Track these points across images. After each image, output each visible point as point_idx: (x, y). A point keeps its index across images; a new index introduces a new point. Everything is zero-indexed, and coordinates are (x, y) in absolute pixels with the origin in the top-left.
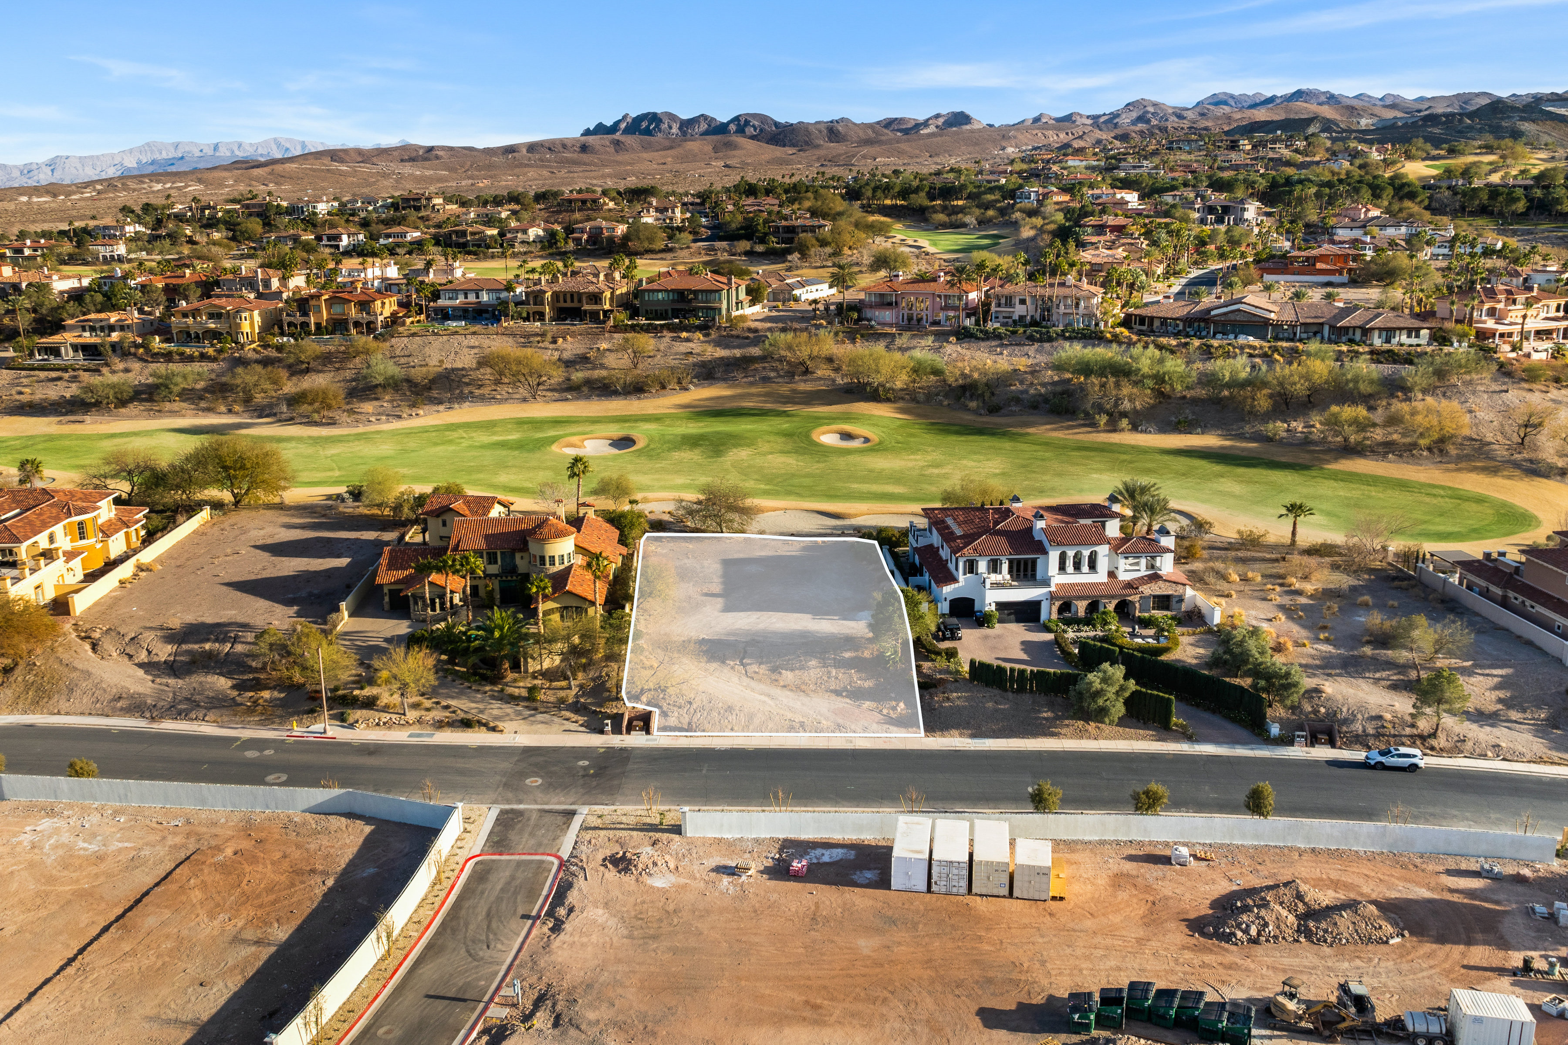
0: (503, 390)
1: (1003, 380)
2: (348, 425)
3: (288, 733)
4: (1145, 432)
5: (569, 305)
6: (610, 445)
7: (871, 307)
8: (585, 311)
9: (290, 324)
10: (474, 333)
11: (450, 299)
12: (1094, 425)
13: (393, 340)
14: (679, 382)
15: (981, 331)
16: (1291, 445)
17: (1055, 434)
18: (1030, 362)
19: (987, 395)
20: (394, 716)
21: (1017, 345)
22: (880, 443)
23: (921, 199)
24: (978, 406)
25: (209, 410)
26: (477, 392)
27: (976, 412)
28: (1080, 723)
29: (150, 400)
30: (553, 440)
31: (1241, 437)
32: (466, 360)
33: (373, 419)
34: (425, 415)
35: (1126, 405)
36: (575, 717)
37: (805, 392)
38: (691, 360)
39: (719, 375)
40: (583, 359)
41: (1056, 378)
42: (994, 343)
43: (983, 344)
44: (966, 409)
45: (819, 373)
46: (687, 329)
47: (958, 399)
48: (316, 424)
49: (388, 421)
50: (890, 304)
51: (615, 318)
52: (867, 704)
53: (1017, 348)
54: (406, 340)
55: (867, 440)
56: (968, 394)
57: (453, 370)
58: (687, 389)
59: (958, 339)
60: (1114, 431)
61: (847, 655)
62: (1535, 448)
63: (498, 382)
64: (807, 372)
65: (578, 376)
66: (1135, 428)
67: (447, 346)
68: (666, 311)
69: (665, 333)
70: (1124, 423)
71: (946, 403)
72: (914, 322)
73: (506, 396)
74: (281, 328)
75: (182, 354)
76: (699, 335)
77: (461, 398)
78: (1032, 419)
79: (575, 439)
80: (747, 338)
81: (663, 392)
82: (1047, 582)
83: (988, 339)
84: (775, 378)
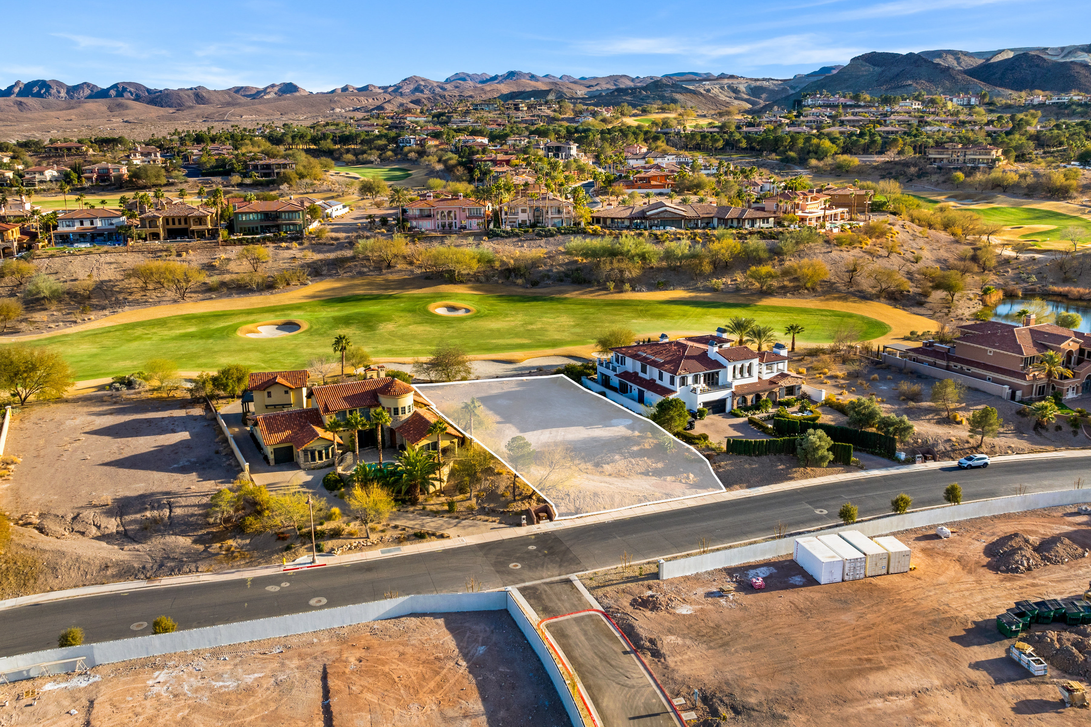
0: (152, 295)
1: (535, 263)
2: (31, 332)
3: (282, 568)
4: (640, 291)
5: (177, 226)
6: (279, 329)
7: (415, 218)
8: (193, 231)
10: (106, 252)
11: (69, 226)
12: (606, 289)
13: (34, 261)
14: (298, 280)
15: (504, 232)
16: (729, 292)
17: (585, 297)
18: (545, 251)
19: (527, 274)
20: (361, 540)
21: (531, 240)
22: (479, 312)
23: (328, 144)
24: (523, 282)
26: (130, 298)
27: (523, 286)
28: (802, 469)
30: (234, 328)
31: (697, 290)
32: (108, 274)
33: (51, 325)
34: (96, 319)
35: (627, 274)
36: (491, 519)
37: (397, 281)
38: (297, 263)
39: (324, 272)
40: (211, 267)
41: (566, 261)
42: (515, 240)
43: (507, 240)
44: (516, 284)
45: (399, 267)
46: (282, 240)
47: (507, 278)
49: (66, 326)
50: (429, 216)
51: (222, 235)
52: (669, 478)
53: (532, 242)
54: (47, 261)
55: (468, 311)
56: (513, 274)
57: (102, 282)
58: (306, 284)
59: (489, 238)
60: (621, 291)
61: (635, 448)
62: (858, 284)
63: (145, 289)
64: (389, 266)
65: (214, 279)
66: (633, 290)
67: (87, 264)
68: (257, 228)
69: (268, 244)
70: (627, 286)
71: (500, 281)
72: (447, 227)
73: (157, 299)
76: (295, 244)
77: (120, 304)
78: (563, 288)
79: (250, 326)
80: (332, 244)
81: (288, 288)
82: (728, 386)
83: (509, 237)
84: (369, 272)
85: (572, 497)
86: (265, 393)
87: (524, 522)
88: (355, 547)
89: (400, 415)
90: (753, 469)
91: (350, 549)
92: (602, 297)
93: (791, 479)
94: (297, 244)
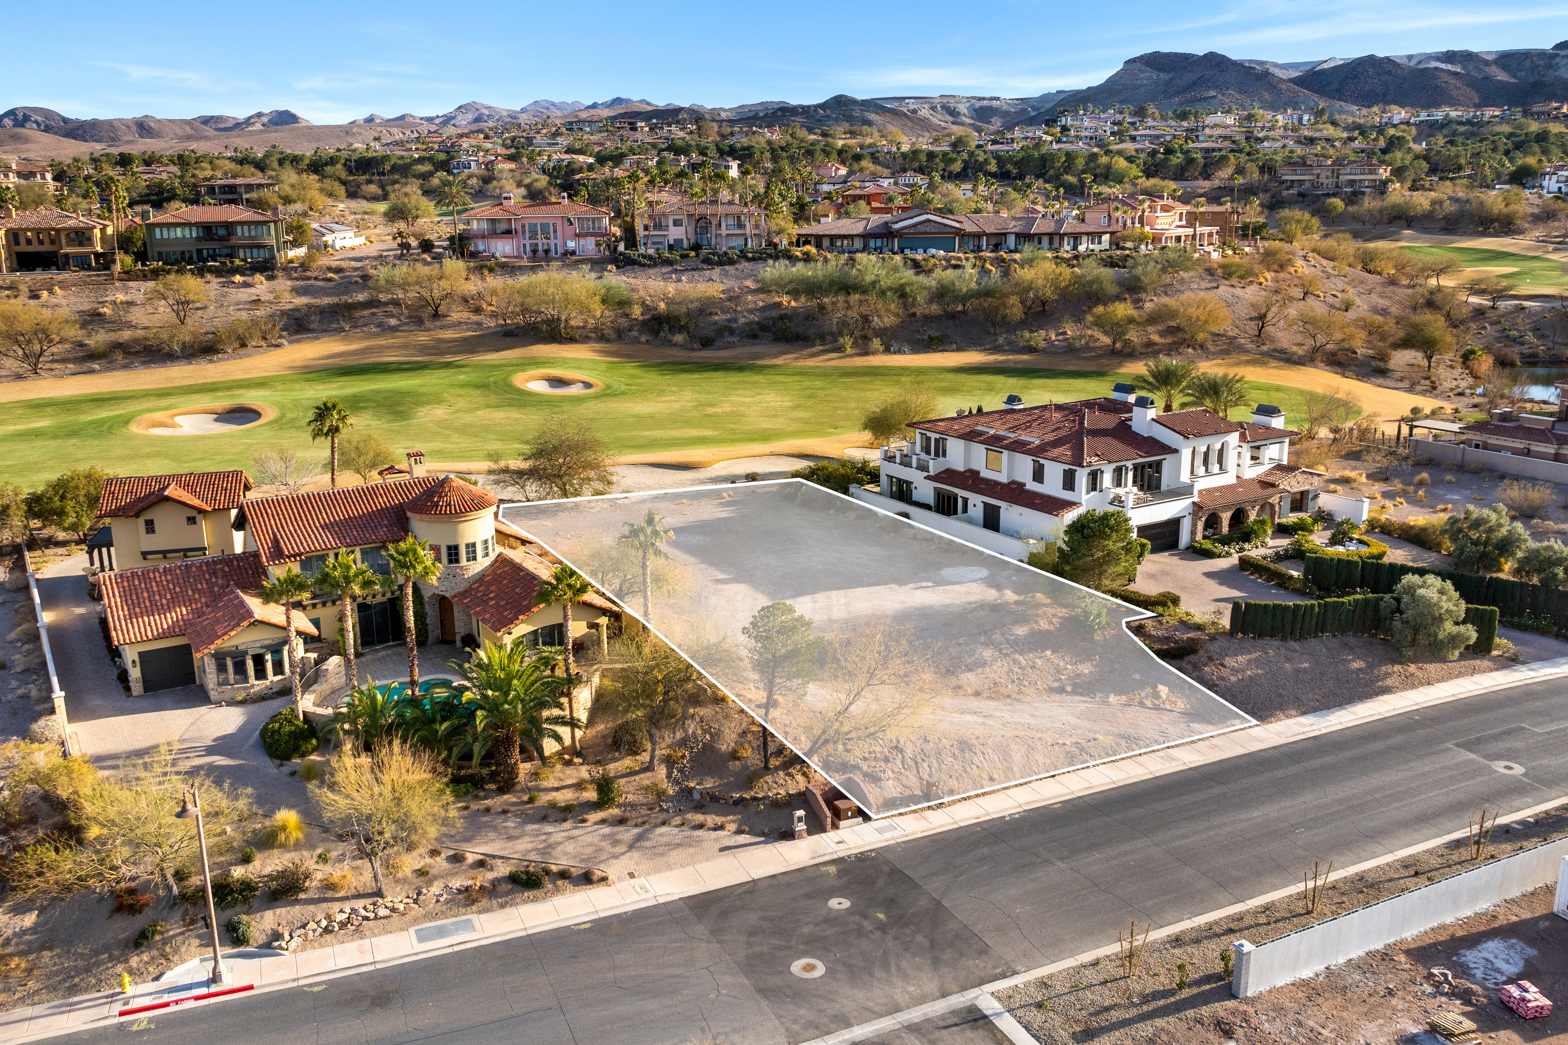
1: (705, 308)
3: (118, 1007)
4: (899, 352)
5: (35, 248)
6: (216, 420)
7: (483, 237)
8: (67, 255)
12: (840, 349)
15: (644, 257)
16: (1057, 353)
17: (801, 363)
18: (721, 287)
19: (692, 327)
20: (359, 904)
21: (693, 270)
22: (609, 387)
24: (686, 340)
27: (687, 347)
30: (126, 421)
35: (875, 322)
36: (711, 819)
37: (453, 340)
38: (263, 310)
39: (317, 326)
40: (96, 317)
41: (761, 304)
42: (665, 270)
43: (652, 271)
44: (672, 344)
45: (455, 316)
46: (237, 272)
47: (656, 333)
50: (508, 232)
51: (122, 261)
52: (1112, 699)
53: (696, 273)
55: (587, 385)
56: (666, 326)
58: (278, 346)
59: (618, 267)
60: (866, 354)
61: (1021, 631)
62: (1273, 340)
64: (436, 315)
65: (99, 338)
66: (887, 350)
68: (190, 253)
69: (209, 276)
70: (876, 343)
71: (643, 339)
72: (541, 252)
76: (259, 277)
78: (759, 349)
79: (158, 416)
80: (330, 280)
81: (243, 351)
82: (1185, 491)
83: (655, 265)
84: (399, 326)
85: (909, 753)
86: (141, 522)
87: (801, 827)
88: (343, 925)
89: (464, 562)
90: (1297, 671)
91: (327, 931)
92: (832, 361)
93: (1387, 690)
94: (263, 279)
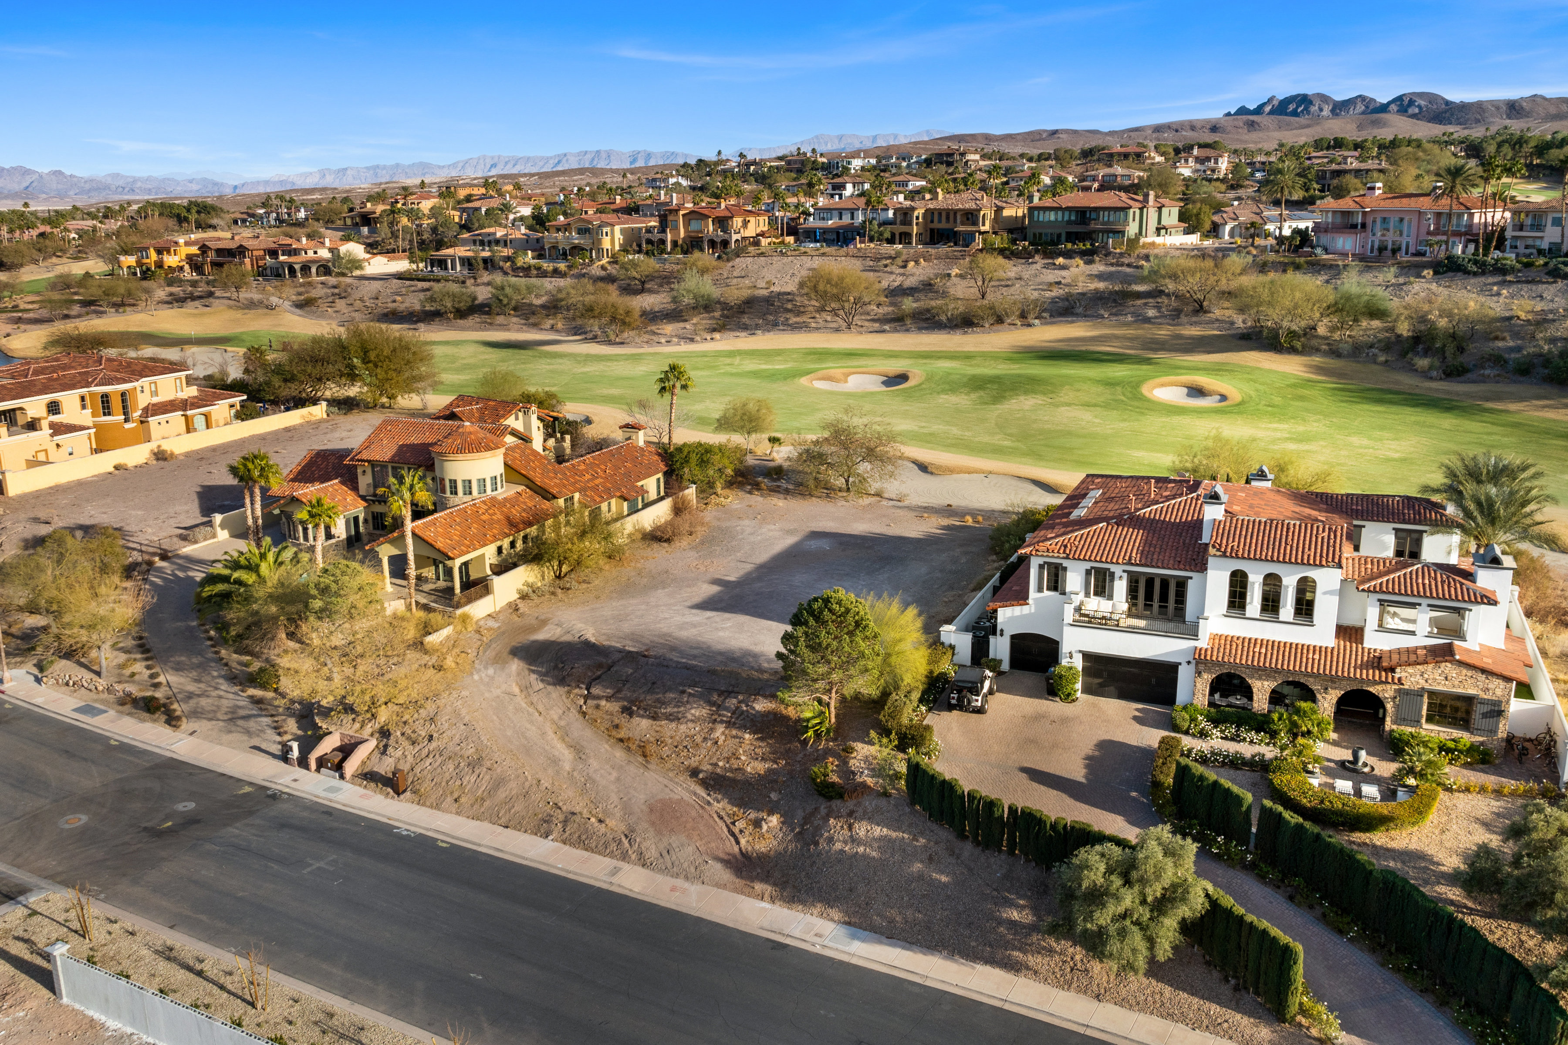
0: (821, 318)
2: (635, 345)
5: (944, 225)
6: (884, 383)
7: (1326, 230)
8: (958, 232)
9: (649, 242)
10: (823, 255)
13: (738, 260)
14: (1023, 316)
15: (1477, 263)
18: (1541, 306)
19: (1450, 350)
21: (1528, 282)
22: (1242, 403)
24: (1431, 368)
25: (535, 325)
26: (793, 320)
27: (1425, 375)
29: (488, 313)
32: (796, 283)
33: (663, 340)
34: (721, 340)
37: (1188, 337)
38: (1056, 292)
39: (1080, 310)
40: (927, 287)
42: (1491, 280)
43: (1473, 281)
44: (1412, 369)
45: (1217, 313)
46: (1068, 255)
47: (1404, 353)
48: (610, 343)
49: (678, 344)
50: (1354, 226)
51: (984, 240)
53: (1525, 287)
55: (1224, 398)
57: (779, 294)
58: (1029, 325)
59: (1436, 273)
61: (761, 705)
63: (822, 309)
64: (1198, 311)
65: (909, 304)
67: (787, 268)
68: (1059, 236)
71: (1382, 359)
72: (1388, 253)
73: (821, 324)
74: (639, 246)
75: (539, 268)
76: (1078, 261)
77: (774, 326)
79: (837, 372)
82: (1198, 629)
84: (1156, 317)
88: (74, 684)
91: (67, 684)
94: (1081, 262)
